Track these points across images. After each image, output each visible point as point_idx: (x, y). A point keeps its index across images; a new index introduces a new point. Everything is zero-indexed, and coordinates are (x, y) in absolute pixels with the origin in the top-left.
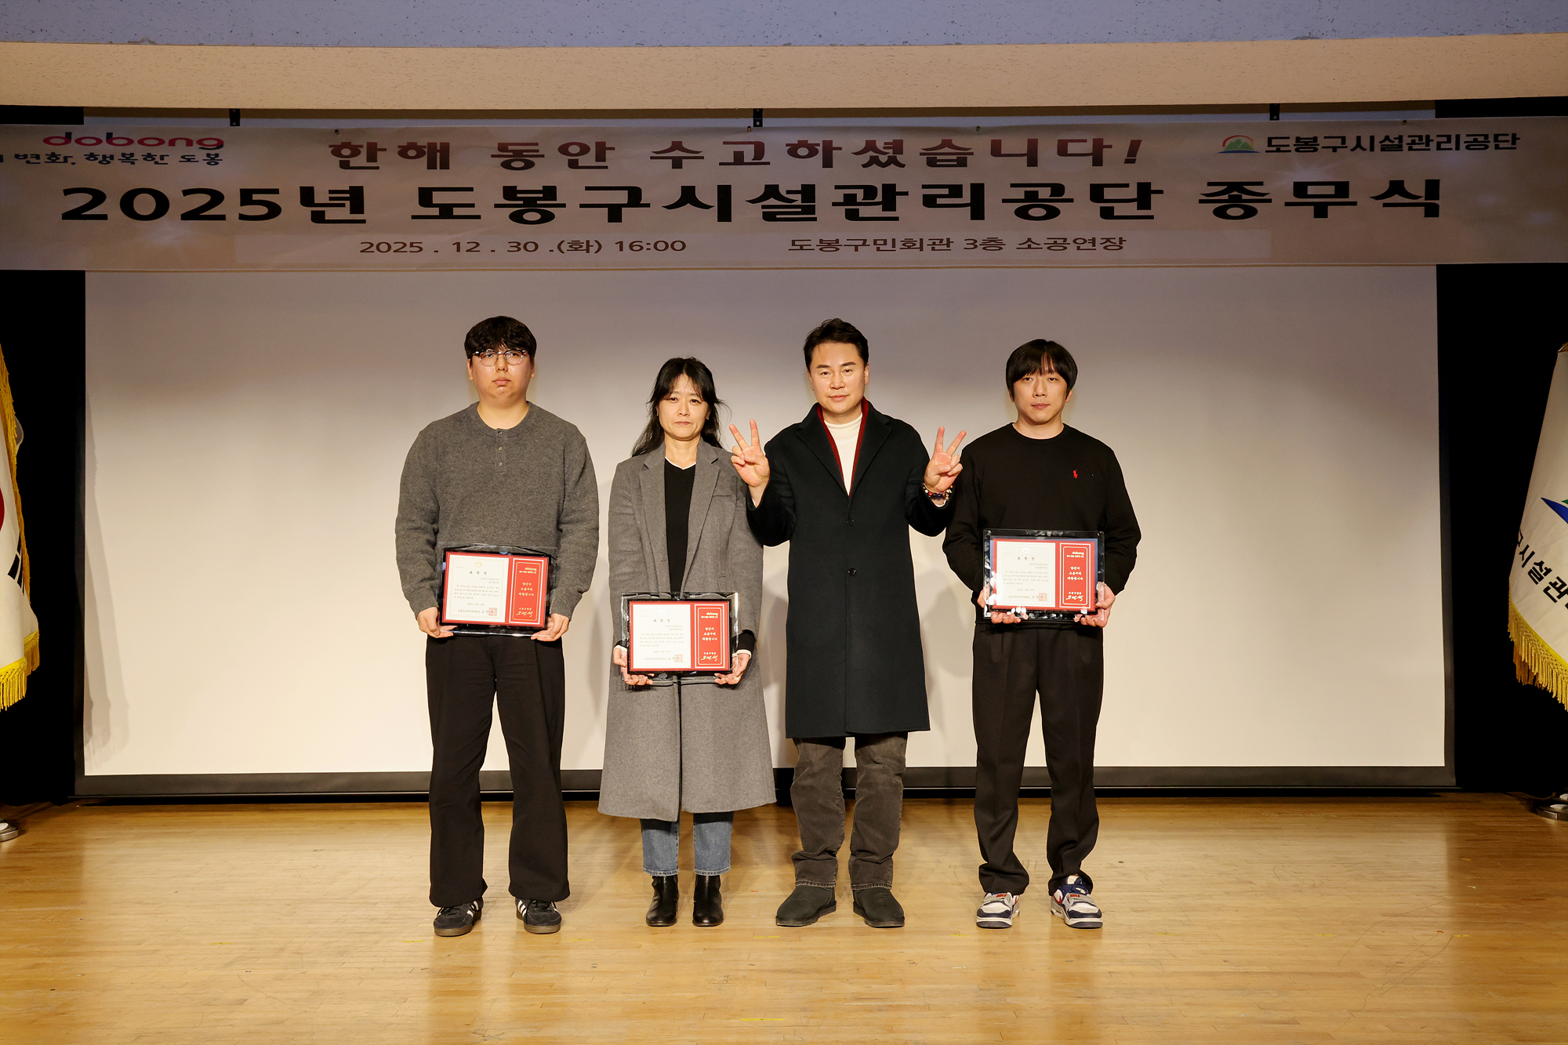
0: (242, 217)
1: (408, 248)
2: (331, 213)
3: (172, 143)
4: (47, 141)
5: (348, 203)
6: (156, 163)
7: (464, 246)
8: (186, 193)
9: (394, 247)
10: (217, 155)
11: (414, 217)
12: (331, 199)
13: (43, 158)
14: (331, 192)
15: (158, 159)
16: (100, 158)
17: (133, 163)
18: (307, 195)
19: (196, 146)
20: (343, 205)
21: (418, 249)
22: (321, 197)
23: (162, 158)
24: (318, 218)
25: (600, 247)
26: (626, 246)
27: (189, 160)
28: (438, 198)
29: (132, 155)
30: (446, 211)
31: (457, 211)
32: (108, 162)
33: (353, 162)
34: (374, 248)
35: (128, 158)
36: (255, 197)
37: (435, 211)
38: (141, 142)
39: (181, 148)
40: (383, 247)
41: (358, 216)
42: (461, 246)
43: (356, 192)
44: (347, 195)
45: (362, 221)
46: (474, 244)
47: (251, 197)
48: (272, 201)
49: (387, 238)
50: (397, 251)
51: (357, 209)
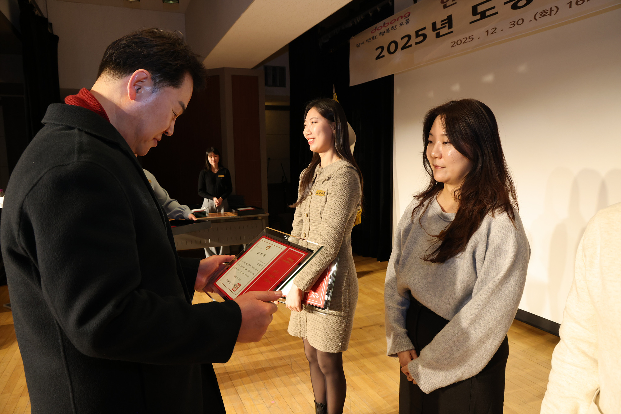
0: (417, 43)
1: (468, 40)
2: (442, 32)
3: (398, 20)
4: (372, 33)
5: (447, 25)
6: (394, 30)
7: (490, 31)
8: (402, 38)
9: (463, 41)
10: (408, 19)
11: (471, 23)
12: (442, 25)
13: (371, 39)
14: (442, 21)
15: (394, 27)
16: (382, 33)
17: (389, 32)
18: (434, 24)
19: (403, 18)
20: (445, 26)
21: (471, 39)
22: (438, 26)
23: (395, 27)
24: (438, 36)
25: (557, 9)
26: (573, 4)
27: (402, 25)
28: (480, 9)
29: (389, 29)
30: (484, 15)
31: (488, 13)
32: (384, 34)
33: (449, 4)
34: (456, 44)
35: (388, 31)
36: (420, 33)
37: (479, 17)
38: (391, 23)
39: (401, 21)
40: (459, 42)
41: (451, 30)
42: (489, 31)
43: (450, 18)
44: (447, 21)
45: (452, 32)
46: (495, 29)
47: (418, 34)
48: (424, 33)
49: (460, 37)
50: (463, 43)
51: (450, 26)
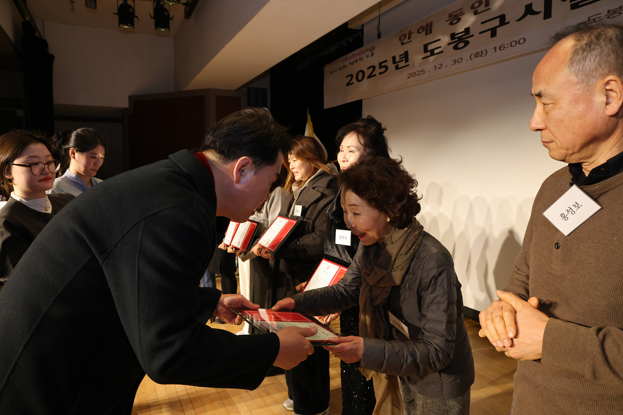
0: (380, 74)
1: (421, 73)
2: (400, 65)
3: (365, 52)
4: (343, 62)
5: (404, 59)
6: (362, 60)
8: (368, 68)
9: (417, 73)
10: (373, 52)
11: (423, 58)
12: (400, 59)
13: (343, 68)
14: (400, 56)
16: (351, 63)
17: (357, 63)
18: (394, 58)
19: (369, 51)
20: (403, 60)
21: (423, 73)
22: (398, 59)
23: (362, 58)
24: (397, 68)
25: (487, 52)
26: (498, 49)
27: (368, 57)
28: (430, 47)
30: (432, 53)
31: (436, 51)
32: (353, 64)
33: (405, 41)
34: (411, 76)
35: (356, 61)
36: (383, 65)
37: (429, 54)
38: (359, 55)
39: (367, 53)
40: (414, 74)
41: (407, 64)
42: (437, 67)
43: (406, 54)
44: (404, 56)
45: (408, 65)
46: (441, 65)
47: (381, 65)
48: (386, 65)
49: (415, 70)
50: (417, 75)
51: (407, 61)
